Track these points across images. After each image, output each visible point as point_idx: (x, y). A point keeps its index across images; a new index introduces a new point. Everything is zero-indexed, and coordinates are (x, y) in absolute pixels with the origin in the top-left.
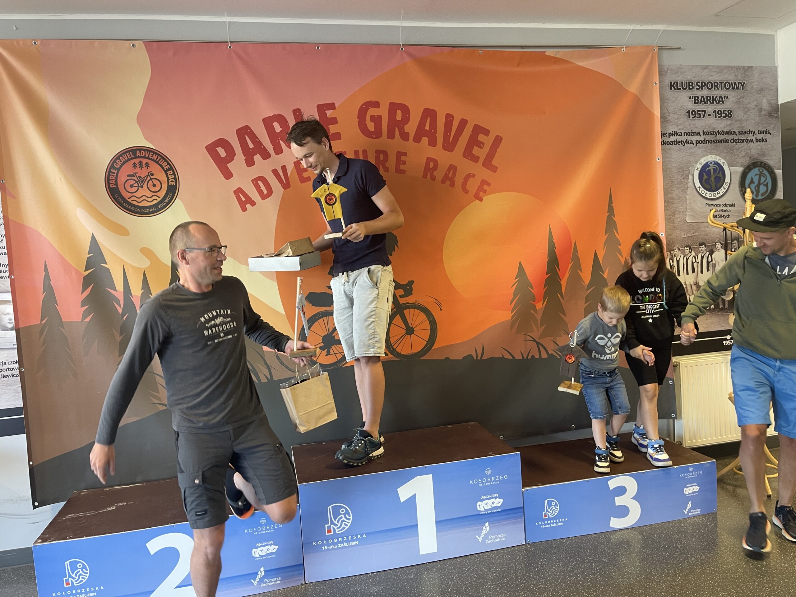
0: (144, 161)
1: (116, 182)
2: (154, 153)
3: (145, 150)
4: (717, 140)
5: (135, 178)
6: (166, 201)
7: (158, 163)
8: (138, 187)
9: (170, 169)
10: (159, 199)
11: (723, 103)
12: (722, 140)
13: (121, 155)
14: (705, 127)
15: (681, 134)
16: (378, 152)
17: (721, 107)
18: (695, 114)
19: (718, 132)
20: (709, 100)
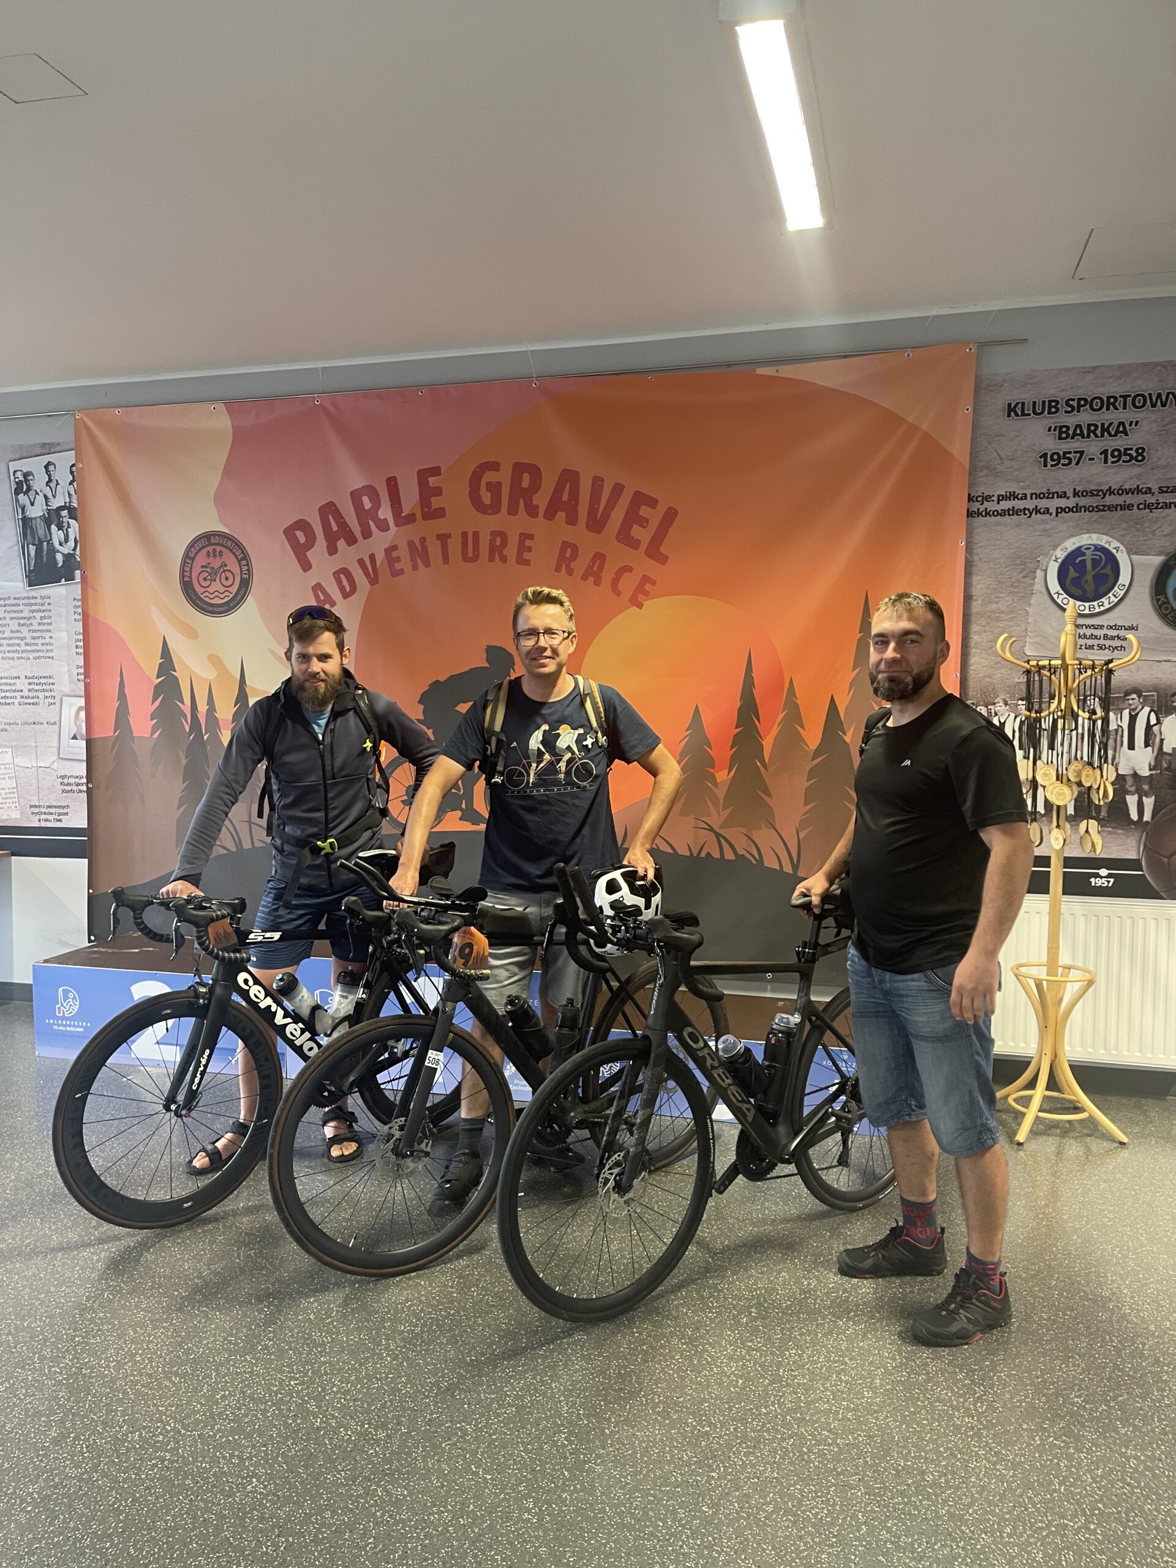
0: (218, 549)
1: (191, 574)
2: (228, 538)
3: (219, 535)
4: (1105, 506)
5: (208, 570)
6: (239, 597)
7: (231, 551)
8: (211, 581)
9: (244, 558)
10: (231, 596)
11: (1126, 434)
12: (1117, 505)
13: (195, 542)
14: (1080, 481)
15: (1025, 497)
16: (494, 534)
17: (1120, 443)
18: (1059, 459)
19: (1111, 491)
20: (1091, 431)
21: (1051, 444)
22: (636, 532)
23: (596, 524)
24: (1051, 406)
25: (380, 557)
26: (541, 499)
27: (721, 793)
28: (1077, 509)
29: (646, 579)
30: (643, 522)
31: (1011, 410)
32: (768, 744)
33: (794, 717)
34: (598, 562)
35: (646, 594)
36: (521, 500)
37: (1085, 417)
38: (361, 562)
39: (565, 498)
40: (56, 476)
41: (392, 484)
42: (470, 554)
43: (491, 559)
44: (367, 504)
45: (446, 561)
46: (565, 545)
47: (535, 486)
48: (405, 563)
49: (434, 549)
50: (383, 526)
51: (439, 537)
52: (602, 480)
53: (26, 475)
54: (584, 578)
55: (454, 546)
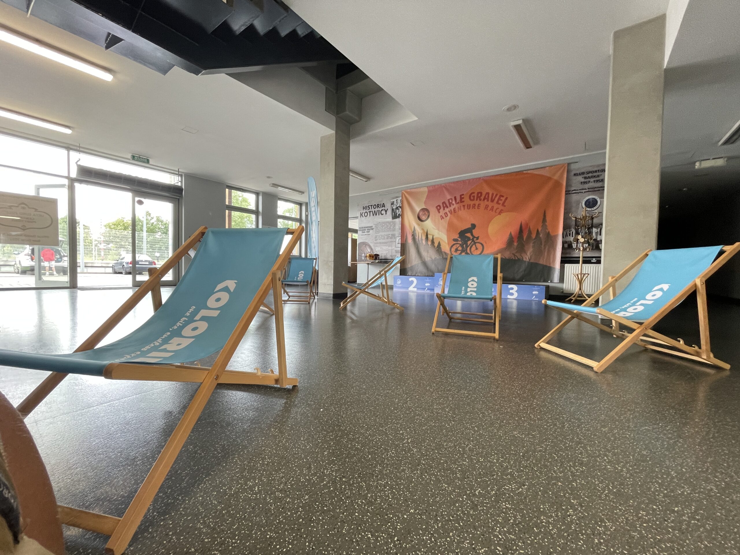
0: (424, 211)
1: (419, 215)
3: (425, 209)
4: (594, 190)
5: (422, 214)
7: (426, 211)
8: (423, 216)
9: (429, 212)
10: (426, 218)
11: (599, 177)
12: (597, 190)
13: (421, 210)
14: (589, 186)
15: (577, 190)
16: (473, 204)
17: (597, 179)
18: (585, 183)
19: (596, 188)
20: (592, 177)
21: (583, 180)
22: (500, 202)
23: (492, 201)
24: (583, 173)
25: (453, 210)
26: (482, 198)
27: (515, 247)
28: (589, 191)
29: (502, 210)
30: (501, 200)
31: (575, 175)
32: (525, 238)
33: (530, 233)
34: (492, 208)
35: (502, 213)
36: (478, 198)
37: (590, 175)
38: (449, 211)
39: (487, 197)
40: (398, 201)
41: (455, 198)
42: (469, 208)
43: (472, 208)
44: (450, 201)
45: (464, 209)
46: (487, 205)
47: (481, 195)
48: (457, 210)
49: (462, 208)
50: (453, 205)
51: (463, 206)
52: (494, 193)
53: (393, 202)
54: (490, 210)
55: (466, 207)
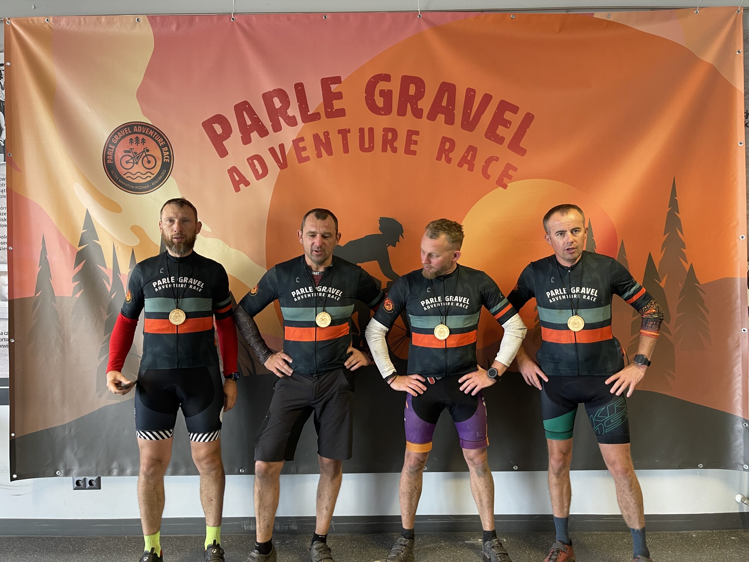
0: (141, 137)
1: (113, 157)
2: (151, 128)
3: (142, 126)
5: (131, 154)
6: (160, 178)
7: (153, 139)
8: (134, 163)
10: (153, 176)
13: (119, 131)
16: (386, 130)
23: (469, 125)
25: (289, 147)
26: (425, 104)
30: (506, 124)
34: (471, 153)
35: (510, 178)
36: (408, 104)
38: (272, 150)
39: (444, 104)
41: (300, 89)
42: (367, 146)
43: (384, 150)
44: (277, 103)
45: (346, 150)
46: (445, 140)
47: (420, 94)
48: (310, 151)
49: (336, 141)
50: (292, 122)
51: (340, 132)
52: (474, 91)
54: (460, 165)
55: (353, 139)
